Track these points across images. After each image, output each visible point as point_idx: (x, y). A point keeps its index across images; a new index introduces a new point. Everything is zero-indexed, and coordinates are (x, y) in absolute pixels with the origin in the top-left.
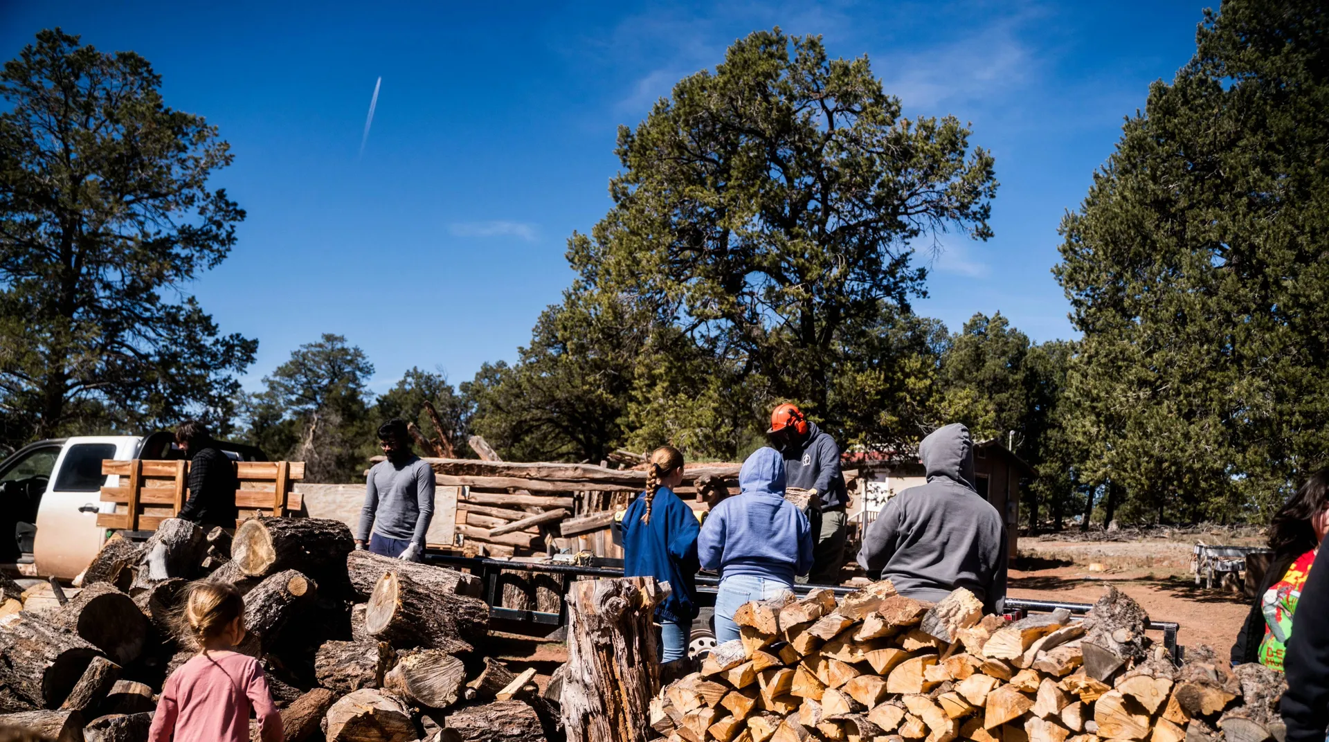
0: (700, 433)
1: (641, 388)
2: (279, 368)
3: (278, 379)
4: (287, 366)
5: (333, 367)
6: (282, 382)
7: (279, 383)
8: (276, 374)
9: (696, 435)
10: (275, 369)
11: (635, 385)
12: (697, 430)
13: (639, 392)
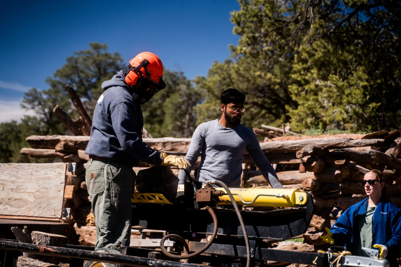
0: (350, 110)
1: (299, 71)
2: (58, 71)
3: (58, 79)
4: (64, 69)
5: (99, 69)
6: (61, 81)
7: (59, 82)
8: (56, 76)
9: (347, 112)
10: (55, 72)
11: (295, 69)
12: (348, 107)
13: (298, 74)
